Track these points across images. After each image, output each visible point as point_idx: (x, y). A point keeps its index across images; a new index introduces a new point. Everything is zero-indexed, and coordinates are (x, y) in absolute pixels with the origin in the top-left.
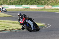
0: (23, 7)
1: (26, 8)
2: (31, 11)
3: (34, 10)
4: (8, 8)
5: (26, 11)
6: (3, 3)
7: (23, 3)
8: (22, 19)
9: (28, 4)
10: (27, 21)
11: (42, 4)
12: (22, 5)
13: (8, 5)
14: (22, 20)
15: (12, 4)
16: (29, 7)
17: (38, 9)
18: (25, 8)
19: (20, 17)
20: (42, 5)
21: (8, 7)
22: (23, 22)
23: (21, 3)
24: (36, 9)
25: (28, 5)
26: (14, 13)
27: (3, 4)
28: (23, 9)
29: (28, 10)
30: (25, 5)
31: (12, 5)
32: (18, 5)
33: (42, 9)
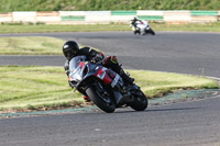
0: (139, 17)
4: (81, 23)
6: (65, 2)
7: (137, 2)
9: (160, 7)
11: (210, 5)
13: (84, 8)
15: (97, 6)
16: (162, 17)
17: (196, 25)
20: (211, 8)
21: (83, 17)
23: (131, 2)
24: (189, 25)
25: (157, 9)
27: (63, 5)
29: (157, 26)
31: (99, 8)
32: (122, 9)
33: (208, 25)
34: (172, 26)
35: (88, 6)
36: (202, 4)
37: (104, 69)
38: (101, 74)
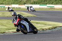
0: (47, 6)
1: (51, 7)
2: (56, 10)
3: (58, 9)
5: (51, 10)
6: (27, 2)
7: (47, 2)
8: (16, 19)
9: (53, 4)
10: (21, 22)
12: (46, 4)
13: (32, 4)
14: (16, 21)
16: (54, 7)
18: (49, 8)
19: (15, 17)
22: (18, 23)
23: (45, 2)
25: (52, 4)
27: (26, 3)
28: (48, 8)
29: (53, 9)
30: (50, 4)
31: (36, 4)
32: (43, 4)
35: (33, 3)
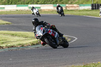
9: (39, 3)
13: (4, 4)
15: (10, 3)
16: (40, 8)
20: (63, 3)
21: (4, 8)
23: (26, 1)
26: (13, 18)
31: (11, 4)
32: (22, 4)
34: (45, 12)
36: (59, 1)
37: (51, 30)
38: (50, 32)
